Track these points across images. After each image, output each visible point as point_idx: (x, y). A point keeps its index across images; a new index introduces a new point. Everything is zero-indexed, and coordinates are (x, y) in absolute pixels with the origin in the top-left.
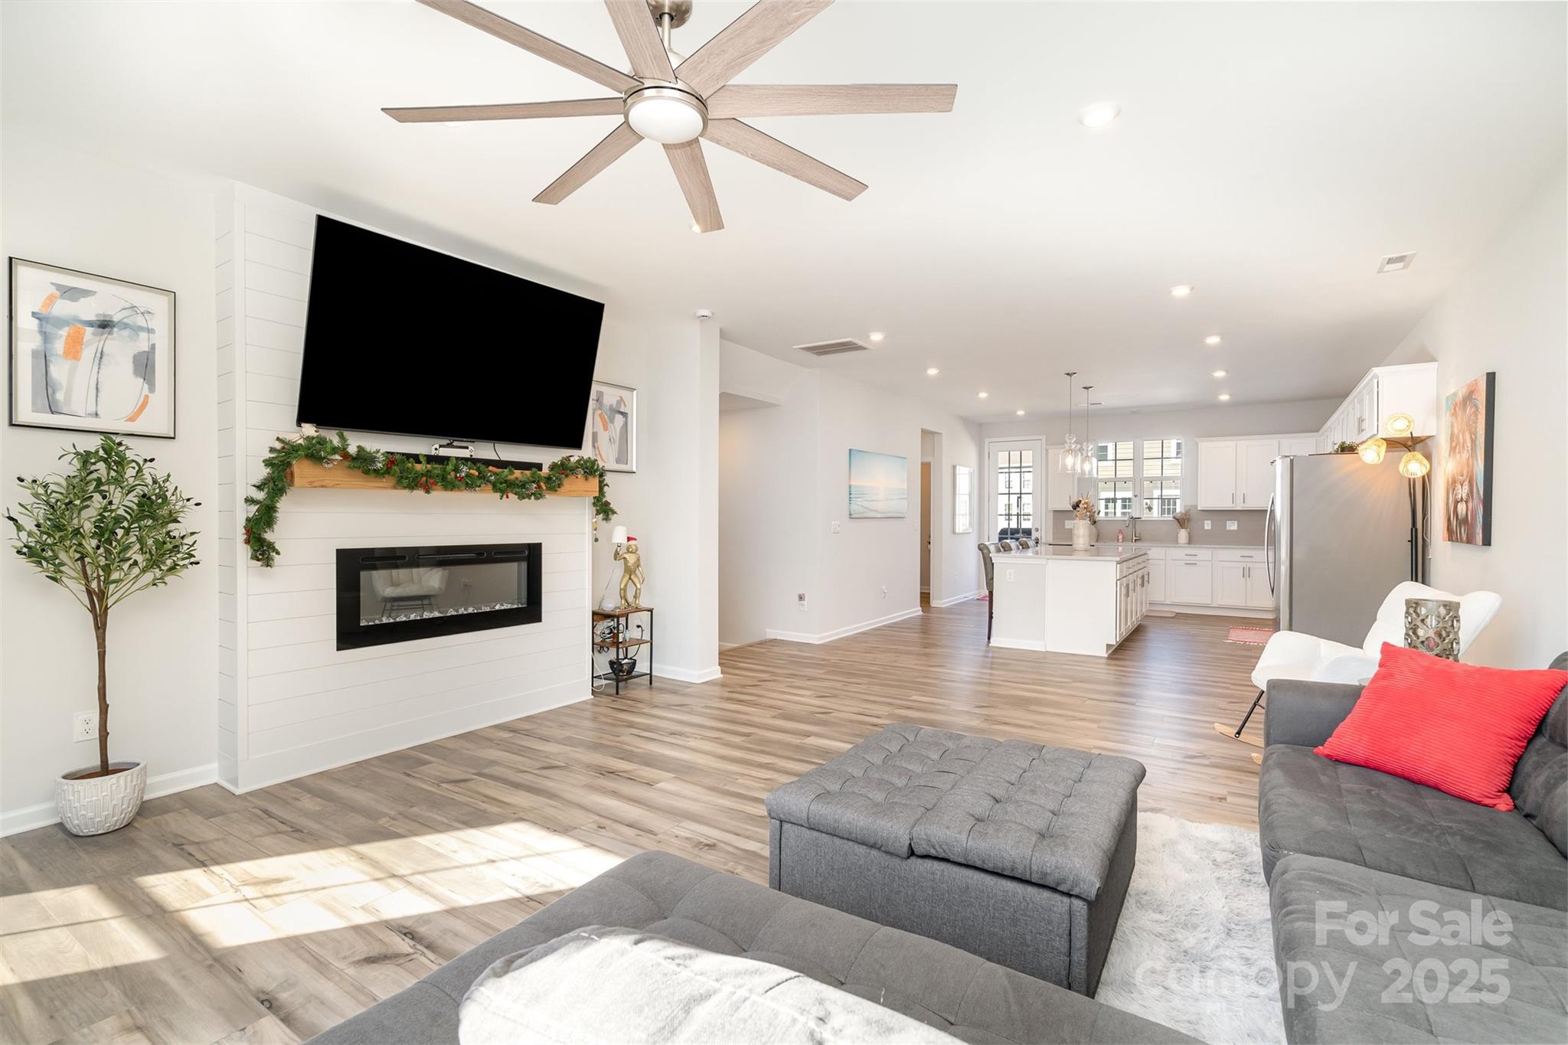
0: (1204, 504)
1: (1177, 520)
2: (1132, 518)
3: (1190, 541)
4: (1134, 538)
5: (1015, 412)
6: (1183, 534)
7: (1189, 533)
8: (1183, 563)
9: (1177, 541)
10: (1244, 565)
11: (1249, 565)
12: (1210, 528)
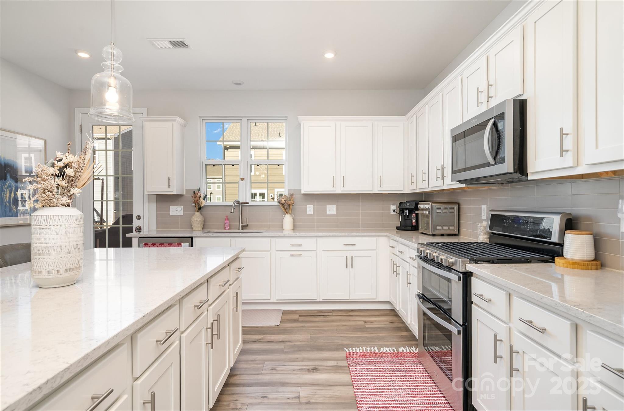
0: (308, 187)
1: (282, 204)
2: (238, 203)
3: (295, 227)
4: (241, 225)
5: (76, 51)
6: (288, 220)
7: (293, 218)
8: (288, 254)
9: (282, 227)
10: (346, 254)
11: (352, 253)
12: (312, 213)
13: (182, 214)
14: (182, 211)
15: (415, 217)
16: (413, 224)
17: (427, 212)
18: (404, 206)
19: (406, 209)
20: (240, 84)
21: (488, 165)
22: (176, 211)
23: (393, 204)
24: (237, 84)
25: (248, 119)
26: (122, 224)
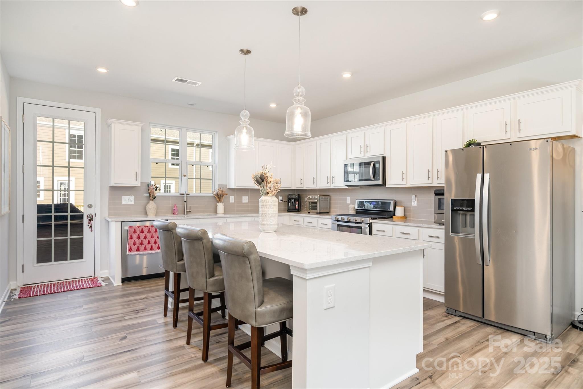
4: (186, 211)
6: (221, 206)
7: (225, 205)
12: (233, 202)
13: (133, 203)
14: (134, 201)
15: (298, 204)
16: (296, 208)
17: (317, 201)
18: (291, 197)
19: (293, 199)
20: (193, 105)
21: (370, 180)
22: (128, 200)
23: (281, 196)
24: (191, 105)
25: (187, 130)
26: (70, 213)
